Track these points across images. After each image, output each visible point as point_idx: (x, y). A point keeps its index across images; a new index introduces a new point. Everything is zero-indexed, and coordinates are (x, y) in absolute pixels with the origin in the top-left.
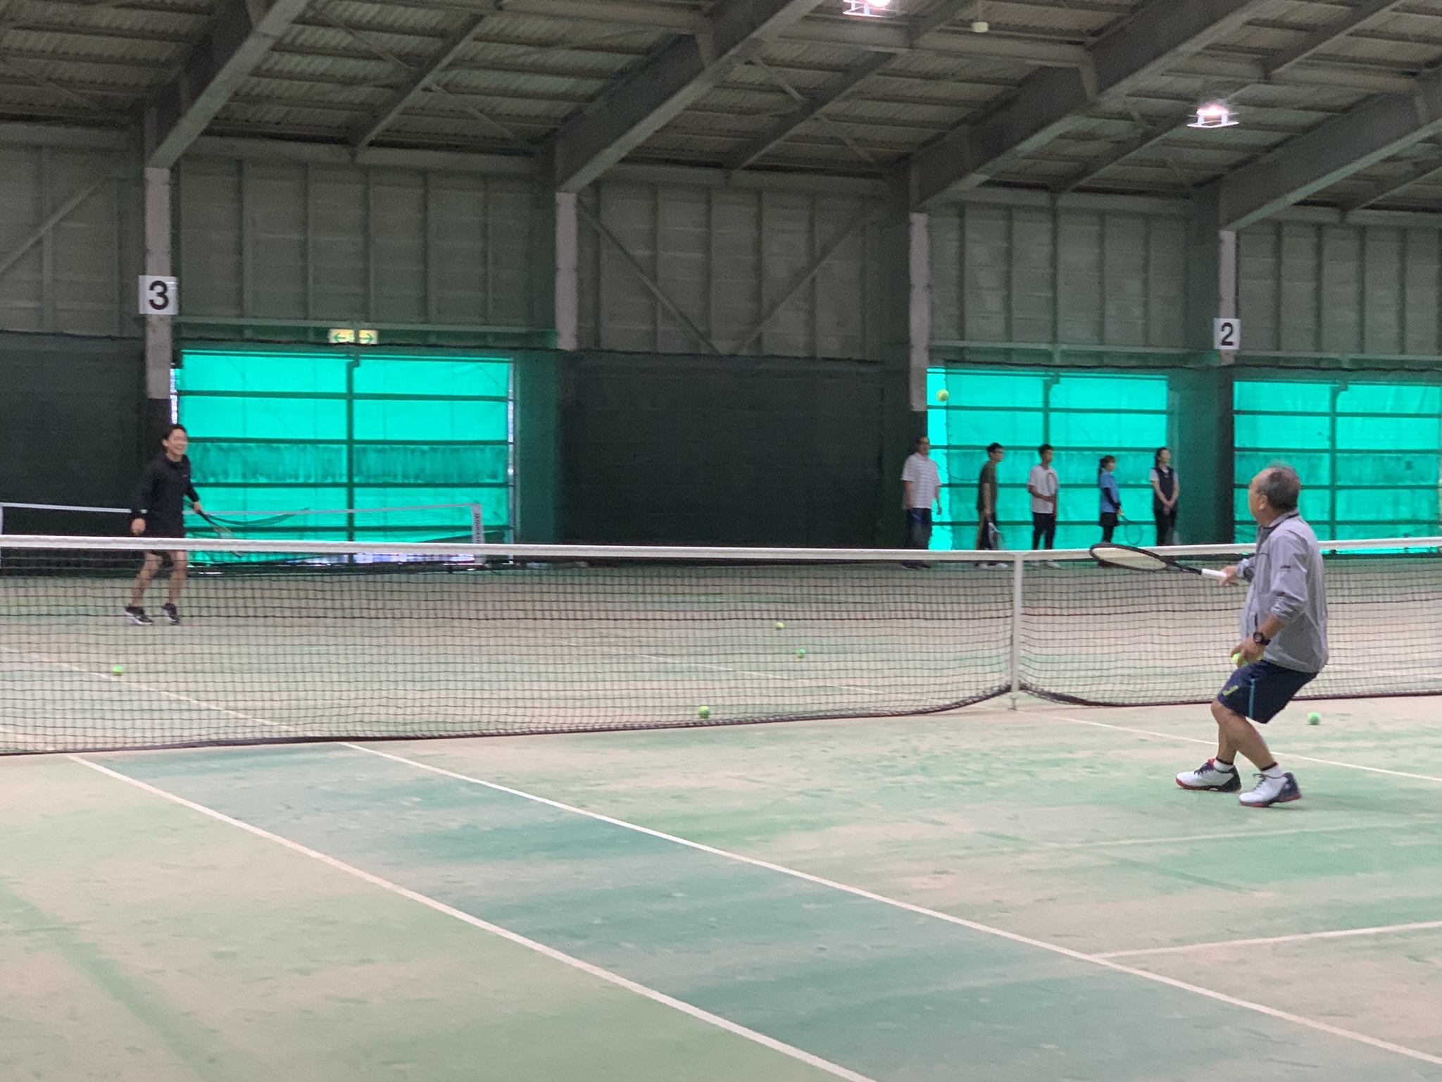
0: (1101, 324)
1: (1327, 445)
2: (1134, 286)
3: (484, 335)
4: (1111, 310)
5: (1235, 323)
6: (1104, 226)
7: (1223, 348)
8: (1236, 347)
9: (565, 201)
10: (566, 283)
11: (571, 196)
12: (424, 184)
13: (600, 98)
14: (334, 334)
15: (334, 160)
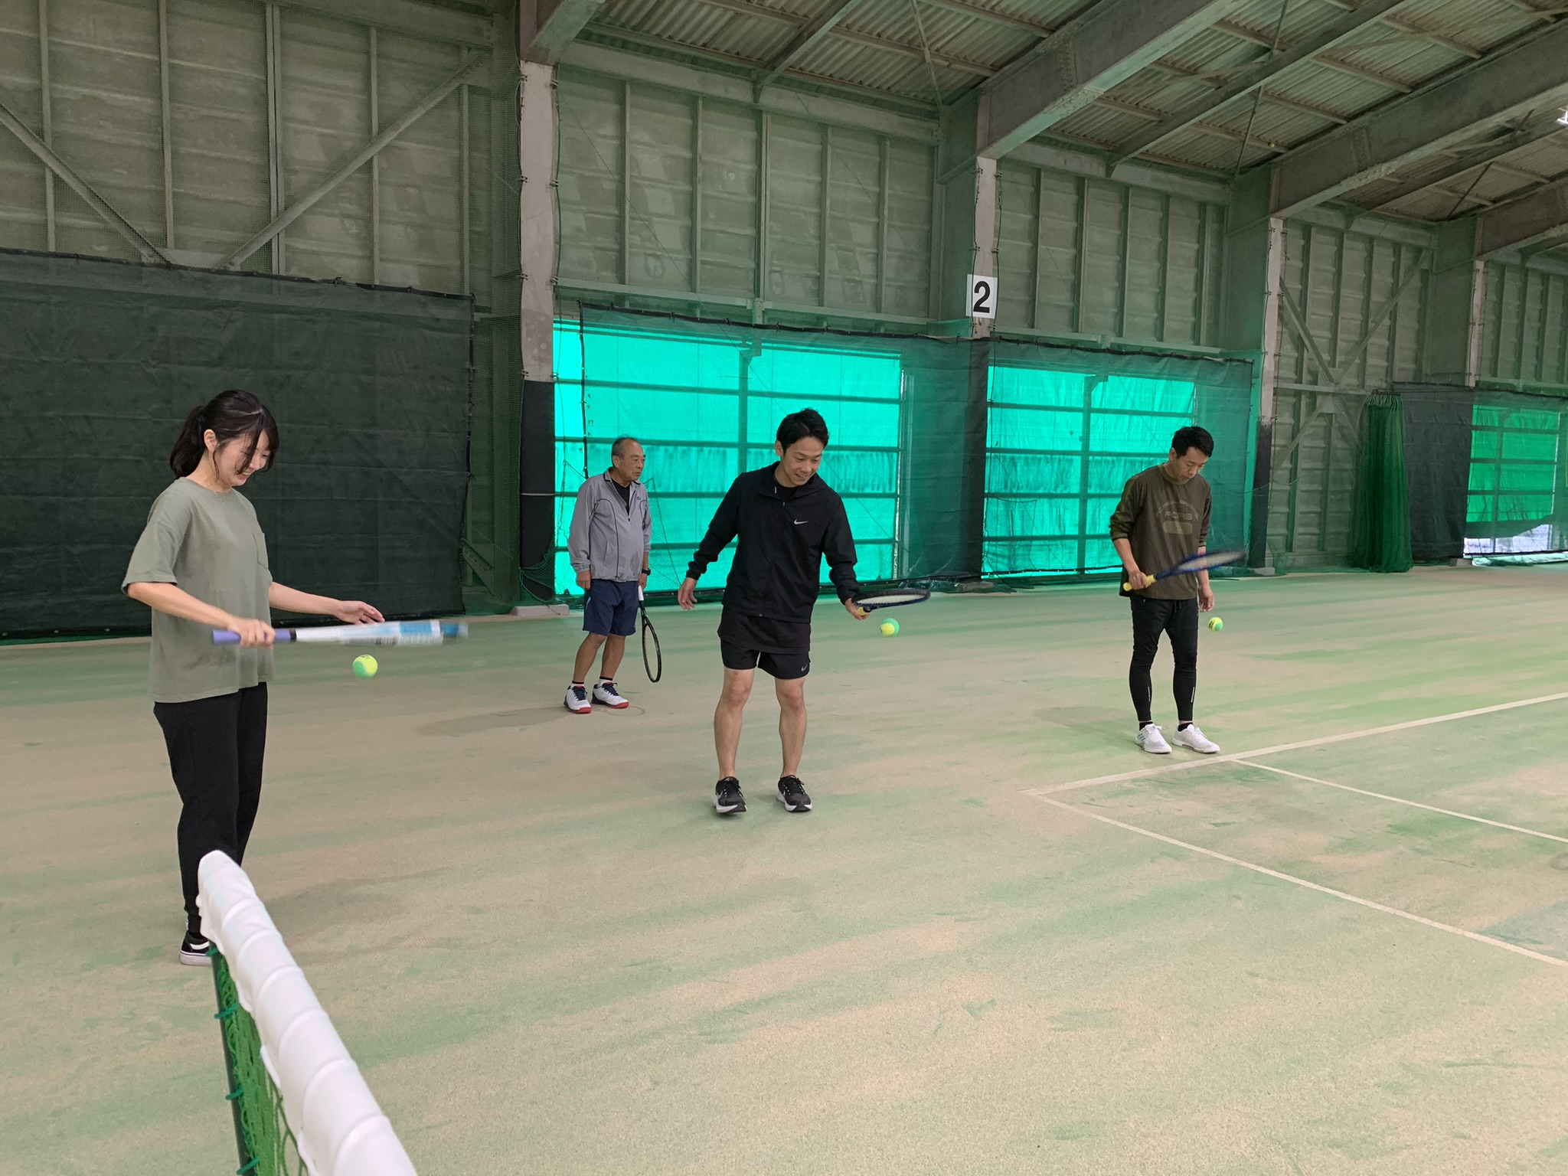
0: (819, 280)
1: (1078, 447)
2: (862, 234)
4: (832, 263)
5: (992, 282)
6: (824, 143)
7: (977, 314)
8: (991, 315)
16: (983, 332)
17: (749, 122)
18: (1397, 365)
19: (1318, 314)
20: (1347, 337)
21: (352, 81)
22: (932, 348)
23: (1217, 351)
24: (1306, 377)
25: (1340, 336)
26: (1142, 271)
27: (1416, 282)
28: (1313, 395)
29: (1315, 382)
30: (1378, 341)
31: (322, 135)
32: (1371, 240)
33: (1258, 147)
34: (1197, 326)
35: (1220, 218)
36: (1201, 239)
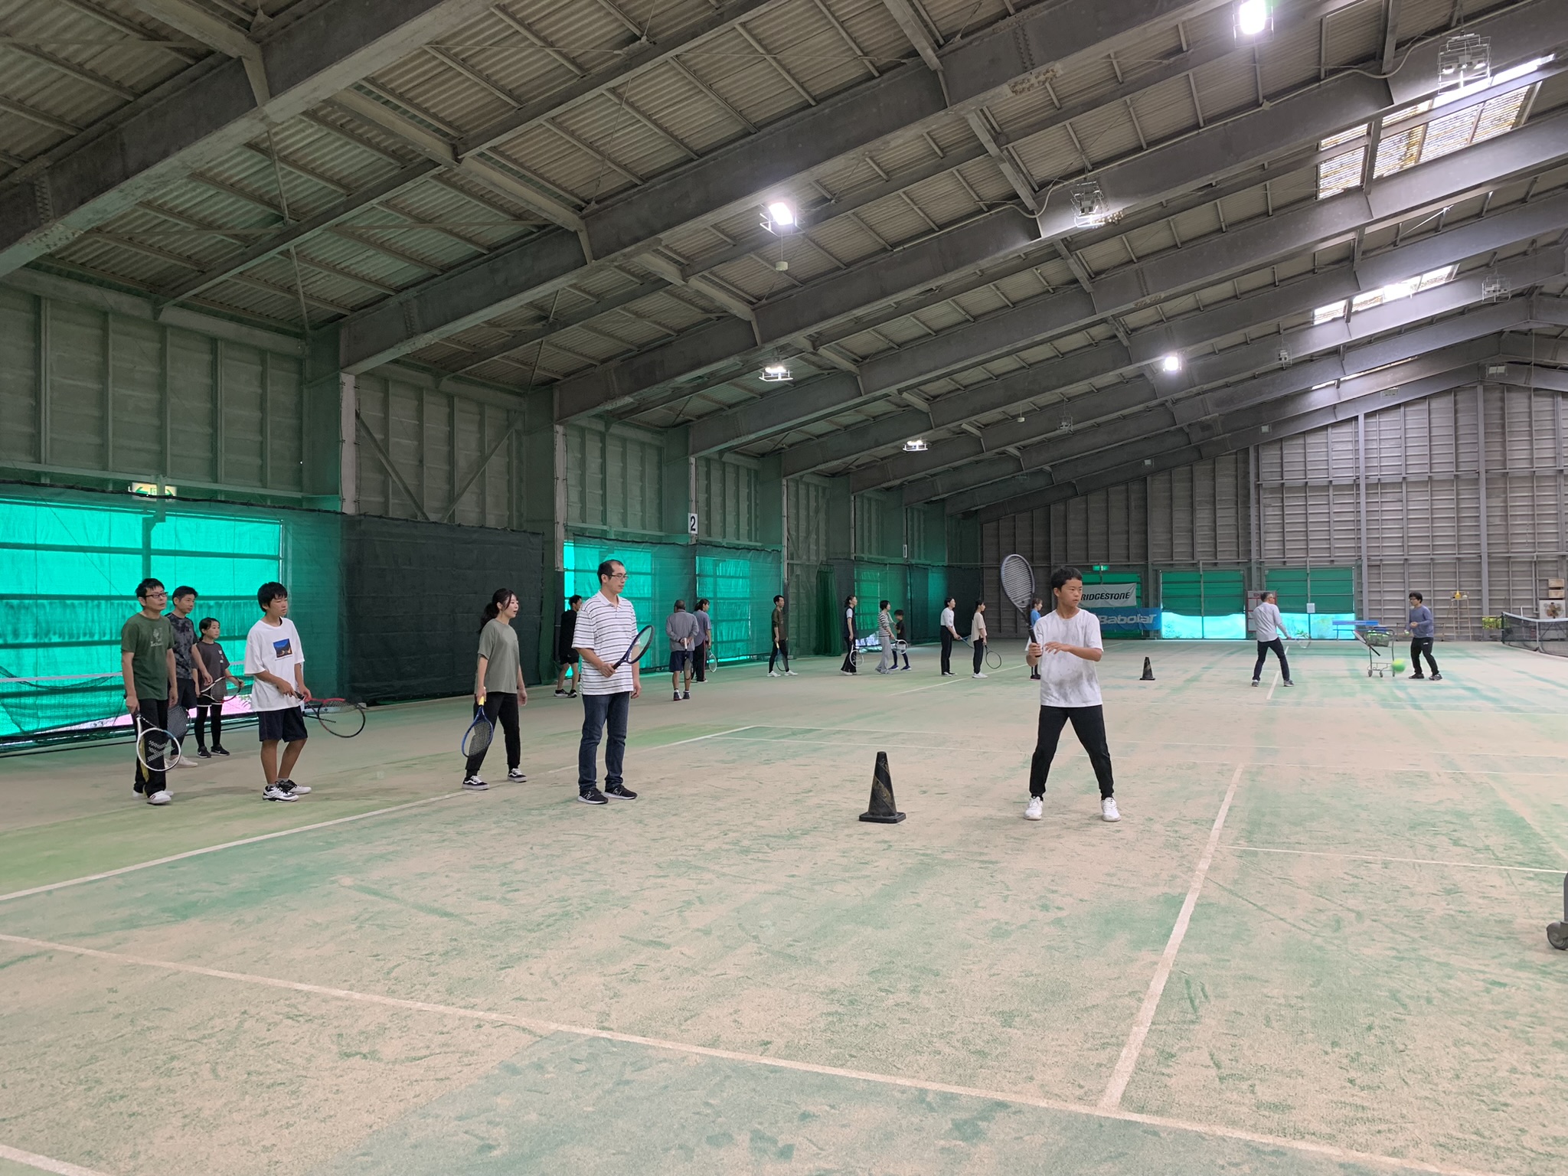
2: (638, 491)
3: (263, 497)
5: (696, 516)
6: (624, 448)
7: (693, 532)
8: (696, 532)
9: (348, 380)
10: (348, 454)
11: (352, 377)
12: (214, 351)
13: (411, 289)
14: (136, 487)
15: (136, 313)
16: (694, 542)
17: (598, 438)
19: (793, 522)
20: (802, 534)
21: (475, 429)
22: (679, 549)
23: (759, 544)
24: (791, 556)
26: (730, 504)
27: (825, 506)
28: (792, 565)
29: (792, 559)
30: (814, 536)
31: (466, 455)
32: (808, 485)
33: (780, 446)
34: (749, 532)
35: (756, 477)
36: (749, 487)
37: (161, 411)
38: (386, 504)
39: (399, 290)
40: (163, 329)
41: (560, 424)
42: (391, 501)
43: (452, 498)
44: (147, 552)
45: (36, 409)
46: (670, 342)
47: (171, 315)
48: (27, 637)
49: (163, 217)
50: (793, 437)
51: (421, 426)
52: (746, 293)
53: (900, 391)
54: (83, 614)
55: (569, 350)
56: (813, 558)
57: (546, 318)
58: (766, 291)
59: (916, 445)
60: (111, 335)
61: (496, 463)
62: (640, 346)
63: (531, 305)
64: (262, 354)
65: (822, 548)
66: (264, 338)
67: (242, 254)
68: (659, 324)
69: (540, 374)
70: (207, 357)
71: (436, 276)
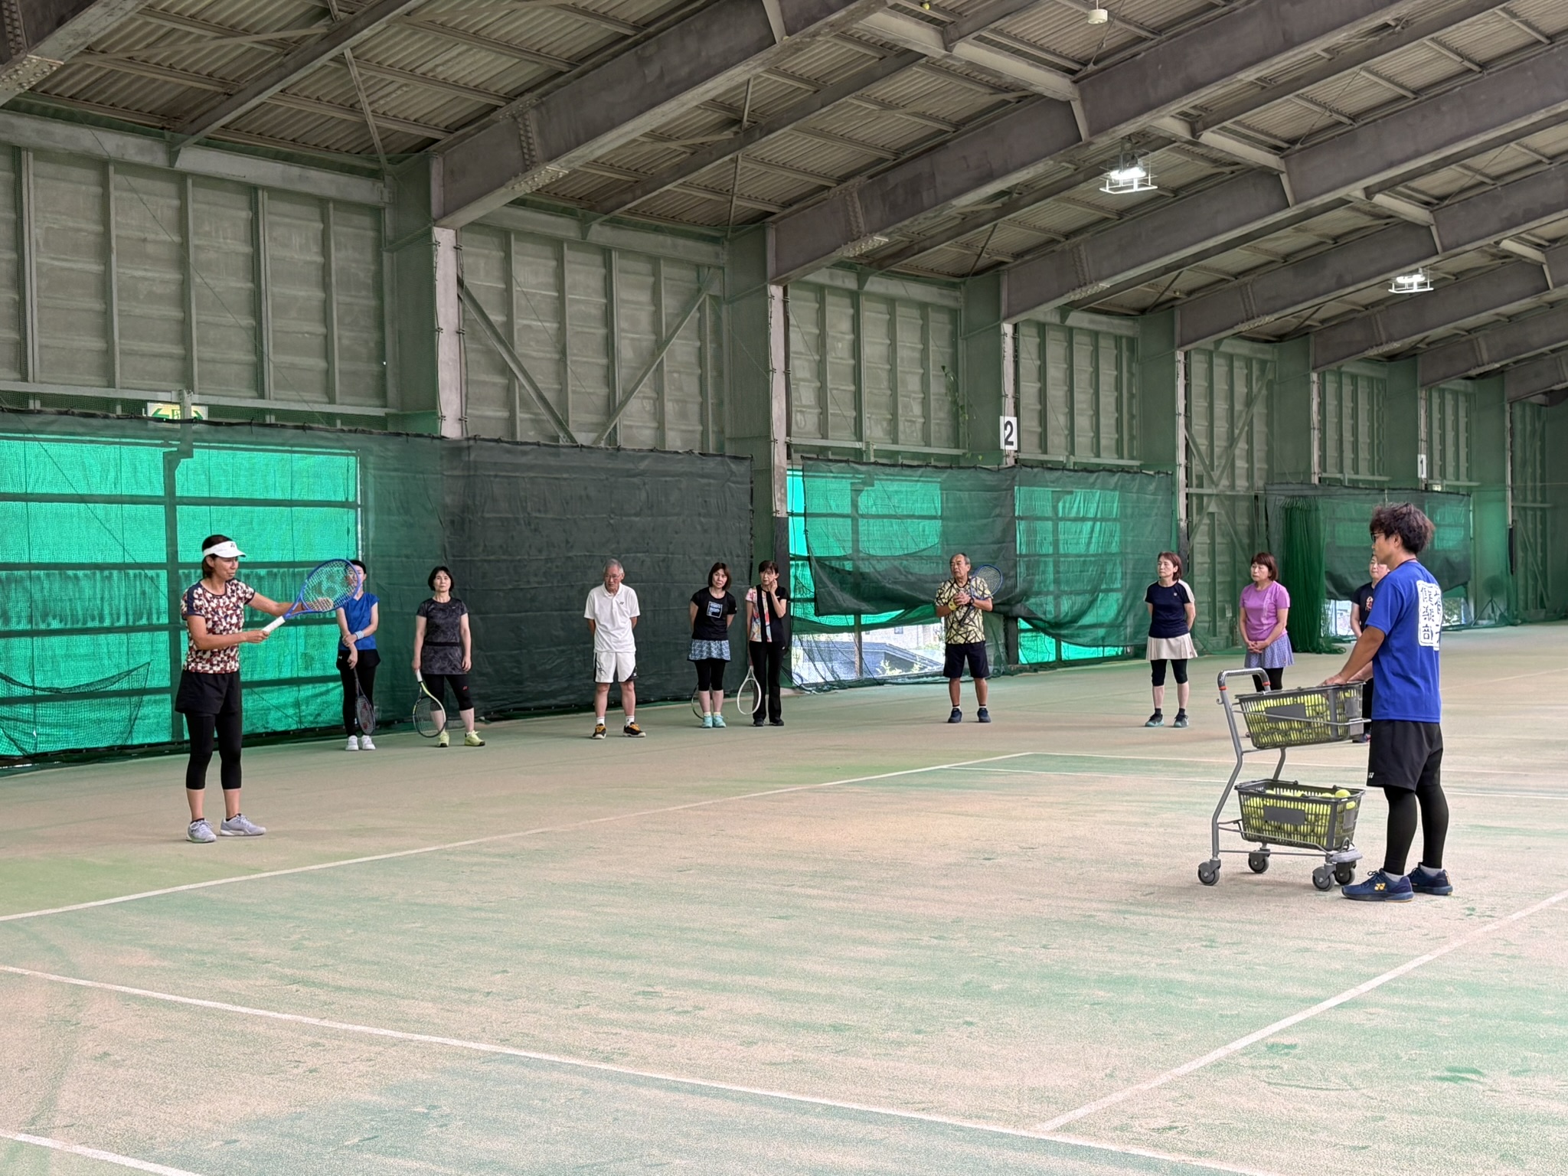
1: (1051, 550)
2: (916, 382)
3: (330, 418)
4: (901, 408)
5: (1014, 420)
6: (892, 313)
7: (1008, 448)
8: (1014, 447)
9: (444, 237)
10: (447, 349)
11: (452, 232)
12: (254, 207)
13: (527, 96)
14: (152, 410)
15: (145, 159)
16: (1011, 463)
17: (847, 301)
18: (1257, 465)
19: (1199, 425)
20: (1220, 444)
21: (645, 297)
22: (985, 475)
23: (1136, 463)
24: (1195, 482)
25: (1215, 443)
26: (1083, 397)
27: (1264, 392)
28: (1200, 497)
29: (1200, 485)
30: (1242, 446)
31: (633, 339)
32: (1230, 358)
33: (1169, 294)
34: (1119, 442)
35: (1132, 349)
36: (1118, 366)
37: (183, 300)
38: (511, 421)
39: (511, 97)
40: (181, 178)
41: (777, 283)
42: (520, 415)
43: (612, 408)
44: (171, 501)
45: (20, 306)
46: (943, 143)
47: (192, 159)
48: (19, 623)
49: (169, 25)
50: (1189, 278)
51: (561, 299)
52: (1060, 56)
53: (1369, 192)
54: (89, 588)
55: (784, 166)
56: (1241, 483)
57: (739, 121)
58: (1092, 51)
59: (1412, 282)
60: (114, 194)
61: (682, 349)
62: (897, 153)
63: (714, 103)
64: (322, 203)
65: (1260, 465)
66: (324, 182)
67: (280, 65)
68: (923, 115)
69: (742, 205)
70: (245, 214)
71: (561, 73)
